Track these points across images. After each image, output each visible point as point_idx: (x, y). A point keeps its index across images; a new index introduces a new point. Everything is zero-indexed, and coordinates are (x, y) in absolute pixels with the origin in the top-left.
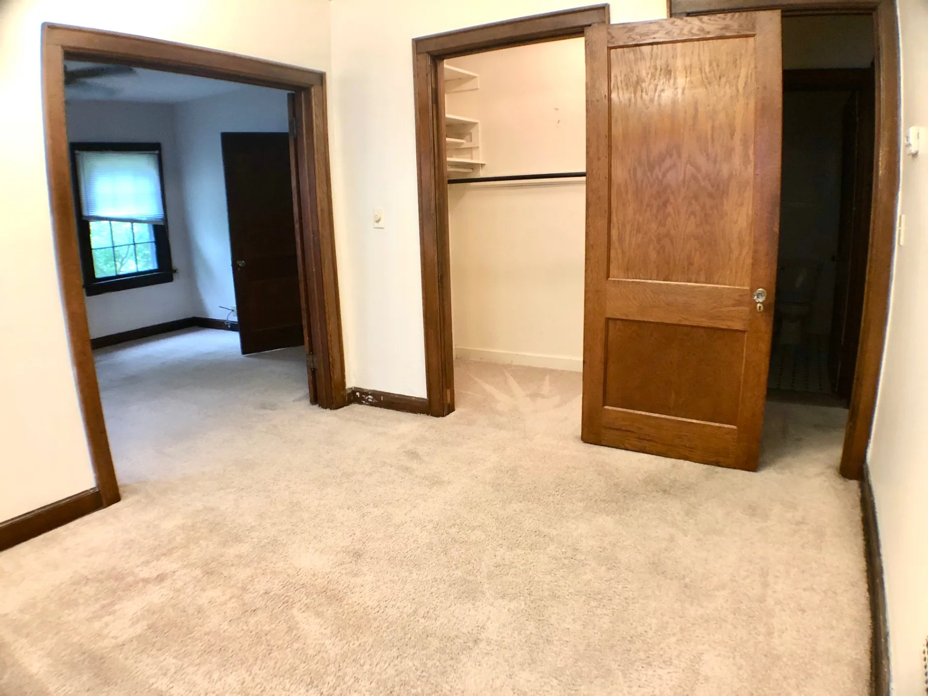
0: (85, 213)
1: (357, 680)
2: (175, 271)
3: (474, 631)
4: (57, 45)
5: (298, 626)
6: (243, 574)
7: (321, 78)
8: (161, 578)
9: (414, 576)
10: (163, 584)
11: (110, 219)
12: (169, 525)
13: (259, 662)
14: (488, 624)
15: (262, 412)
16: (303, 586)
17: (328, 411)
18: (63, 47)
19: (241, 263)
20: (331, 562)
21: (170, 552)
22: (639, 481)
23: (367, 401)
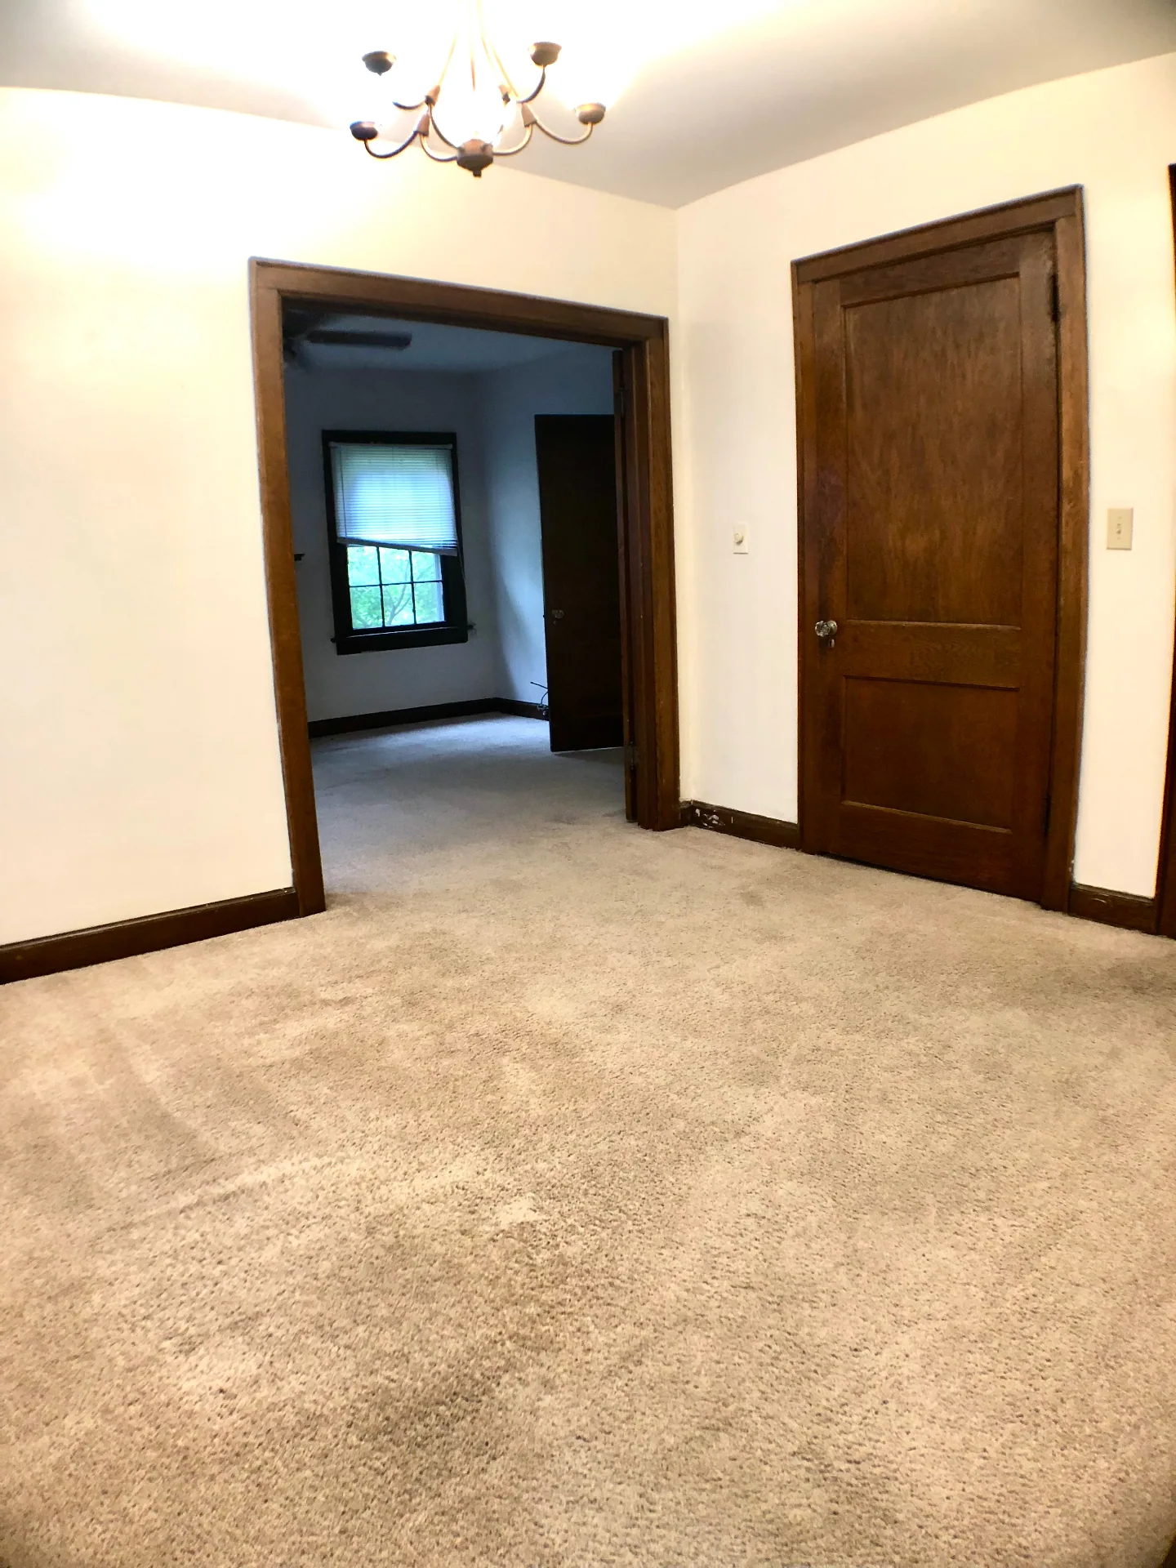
0: (342, 534)
1: (552, 1149)
2: (471, 627)
3: (741, 1122)
4: (271, 288)
5: (503, 1077)
6: (454, 1011)
7: (659, 327)
8: (346, 1001)
9: (688, 1044)
10: (347, 1009)
11: (378, 545)
12: (379, 944)
13: (434, 1109)
14: (767, 1118)
15: (556, 825)
16: (529, 1033)
17: (650, 833)
18: (279, 291)
19: (558, 614)
20: (579, 1012)
21: (369, 975)
22: (1102, 970)
23: (710, 823)
